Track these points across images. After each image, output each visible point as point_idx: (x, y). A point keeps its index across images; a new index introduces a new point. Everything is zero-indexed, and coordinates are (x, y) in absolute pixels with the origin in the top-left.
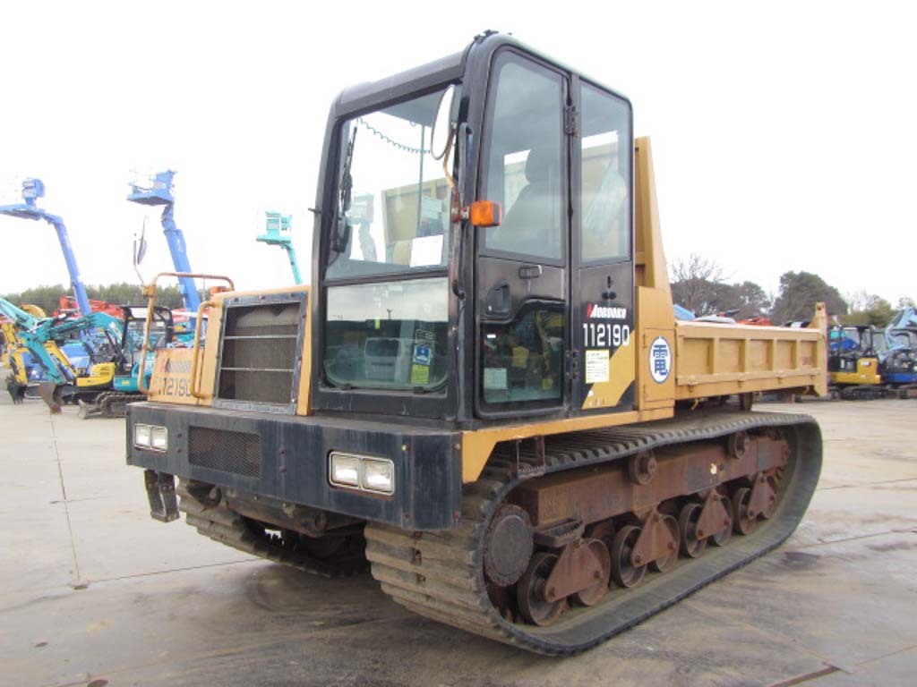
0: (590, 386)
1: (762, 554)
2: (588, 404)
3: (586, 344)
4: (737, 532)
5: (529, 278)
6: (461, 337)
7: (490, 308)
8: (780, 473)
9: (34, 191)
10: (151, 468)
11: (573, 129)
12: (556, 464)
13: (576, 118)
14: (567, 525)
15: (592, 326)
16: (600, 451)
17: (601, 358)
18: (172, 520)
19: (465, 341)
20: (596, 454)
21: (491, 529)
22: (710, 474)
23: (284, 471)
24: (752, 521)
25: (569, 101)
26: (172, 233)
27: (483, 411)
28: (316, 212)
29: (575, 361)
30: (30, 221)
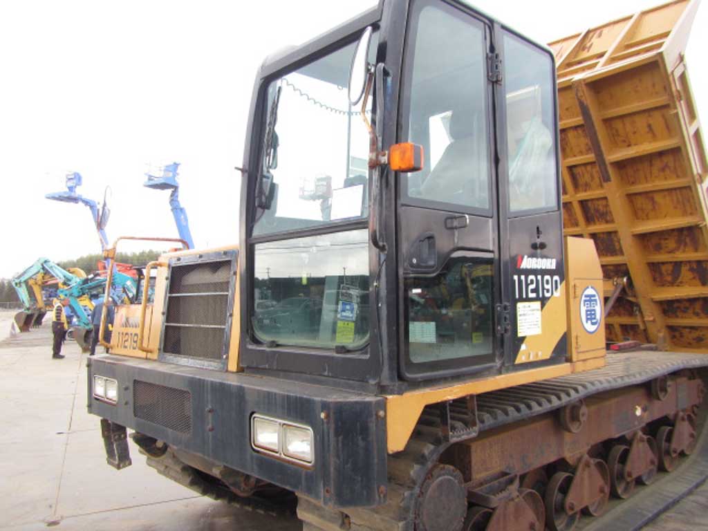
0: (523, 339)
1: (690, 492)
2: (521, 358)
3: (517, 297)
4: (662, 469)
5: (456, 228)
6: (383, 293)
7: (415, 261)
8: (695, 409)
9: (75, 181)
10: (106, 418)
11: (497, 76)
12: (489, 421)
13: (500, 65)
14: (502, 480)
15: (523, 277)
16: (534, 404)
17: (533, 310)
18: (124, 467)
19: (387, 296)
20: (529, 407)
21: (422, 493)
22: (636, 415)
23: (212, 430)
24: (675, 458)
25: (492, 49)
26: (177, 210)
27: (408, 373)
28: (243, 171)
29: (506, 314)
30: (72, 204)
